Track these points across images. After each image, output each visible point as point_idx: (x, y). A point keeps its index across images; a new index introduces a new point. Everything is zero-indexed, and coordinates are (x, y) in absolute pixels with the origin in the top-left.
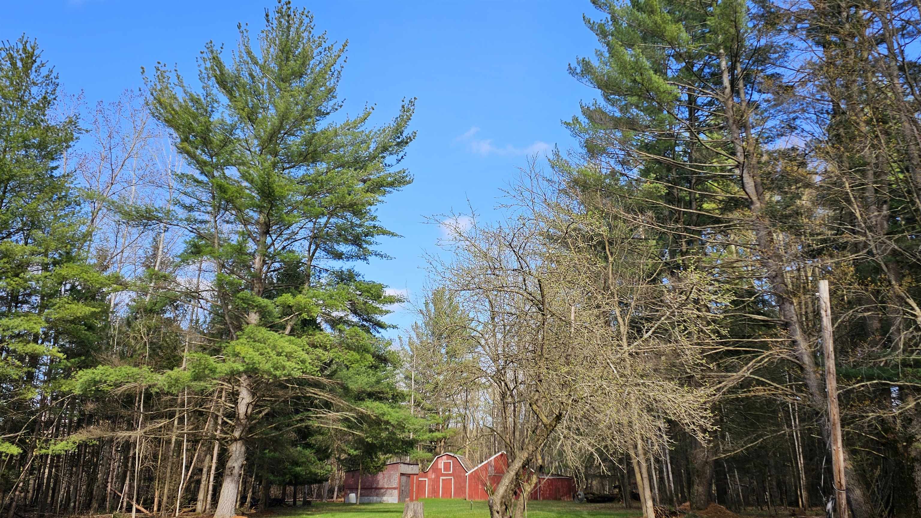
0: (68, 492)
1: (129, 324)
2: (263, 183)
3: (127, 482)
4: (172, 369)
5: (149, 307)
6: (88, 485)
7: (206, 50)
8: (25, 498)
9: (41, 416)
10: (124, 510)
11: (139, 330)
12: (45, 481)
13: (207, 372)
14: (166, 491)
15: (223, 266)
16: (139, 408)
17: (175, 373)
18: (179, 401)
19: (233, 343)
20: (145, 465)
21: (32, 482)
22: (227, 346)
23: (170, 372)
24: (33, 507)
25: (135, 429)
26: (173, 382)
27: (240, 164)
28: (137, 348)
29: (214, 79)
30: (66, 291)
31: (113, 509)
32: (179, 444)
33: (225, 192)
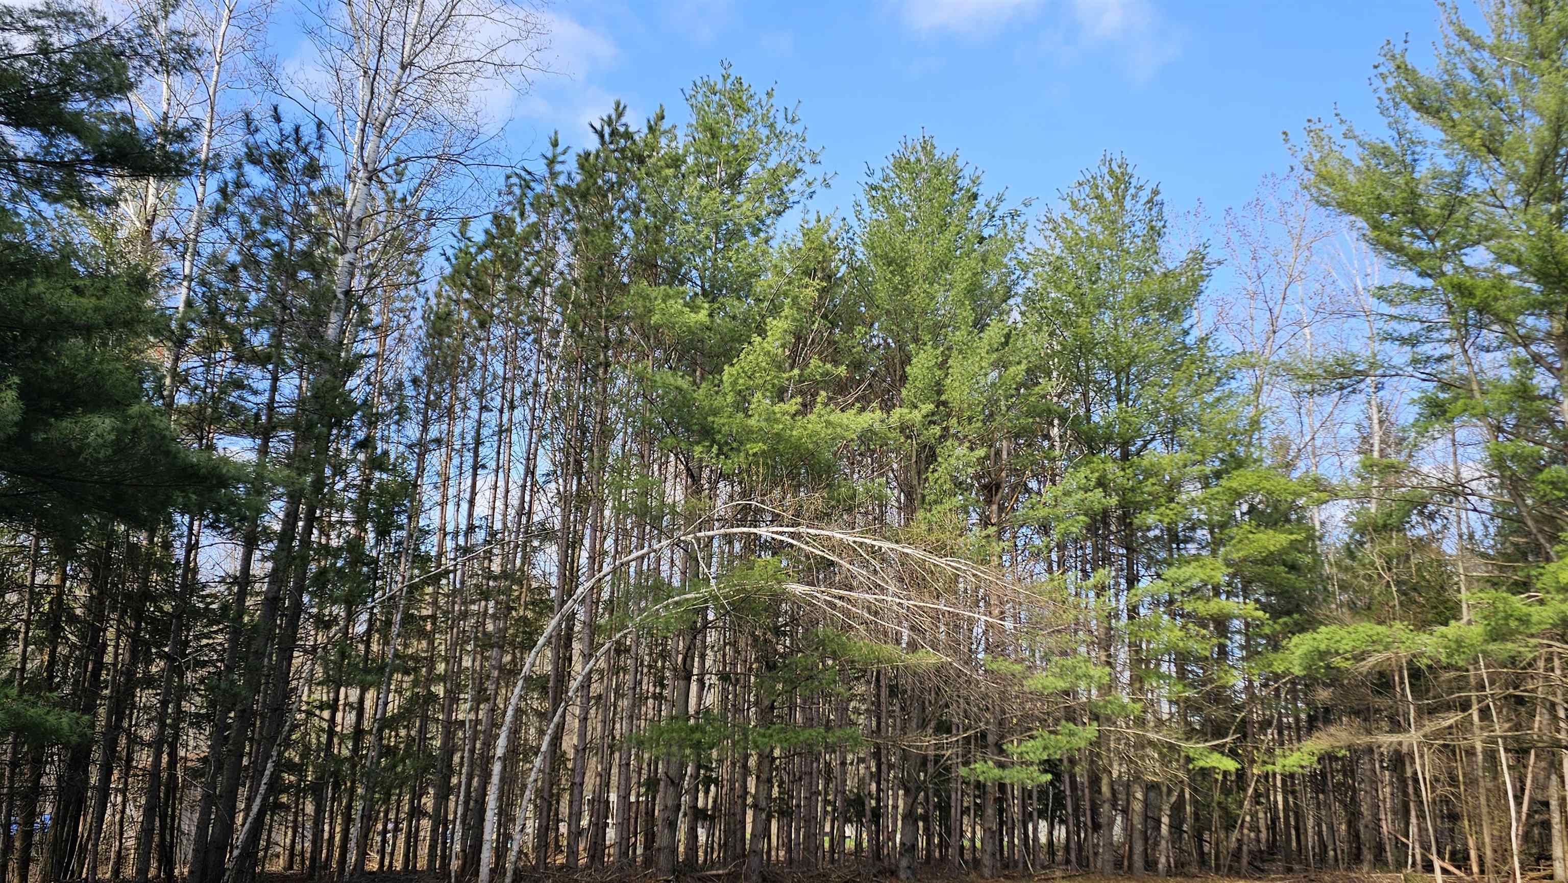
0: (1320, 834)
1: (1351, 555)
2: (1543, 259)
3: (1413, 820)
4: (1446, 624)
5: (1380, 522)
6: (1350, 824)
7: (1382, 60)
8: (1258, 841)
9: (1251, 712)
10: (1419, 867)
11: (1372, 563)
12: (1281, 815)
13: (1513, 624)
14: (1487, 840)
15: (1500, 429)
16: (1404, 695)
17: (1453, 629)
18: (1473, 681)
19: (1552, 567)
20: (1438, 792)
21: (1261, 815)
22: (1541, 574)
23: (1443, 628)
24: (1272, 854)
25: (1407, 731)
26: (1454, 646)
27: (1488, 239)
28: (1376, 592)
29: (1404, 104)
30: (1243, 514)
31: (1400, 865)
32: (1491, 757)
33: (1471, 295)
